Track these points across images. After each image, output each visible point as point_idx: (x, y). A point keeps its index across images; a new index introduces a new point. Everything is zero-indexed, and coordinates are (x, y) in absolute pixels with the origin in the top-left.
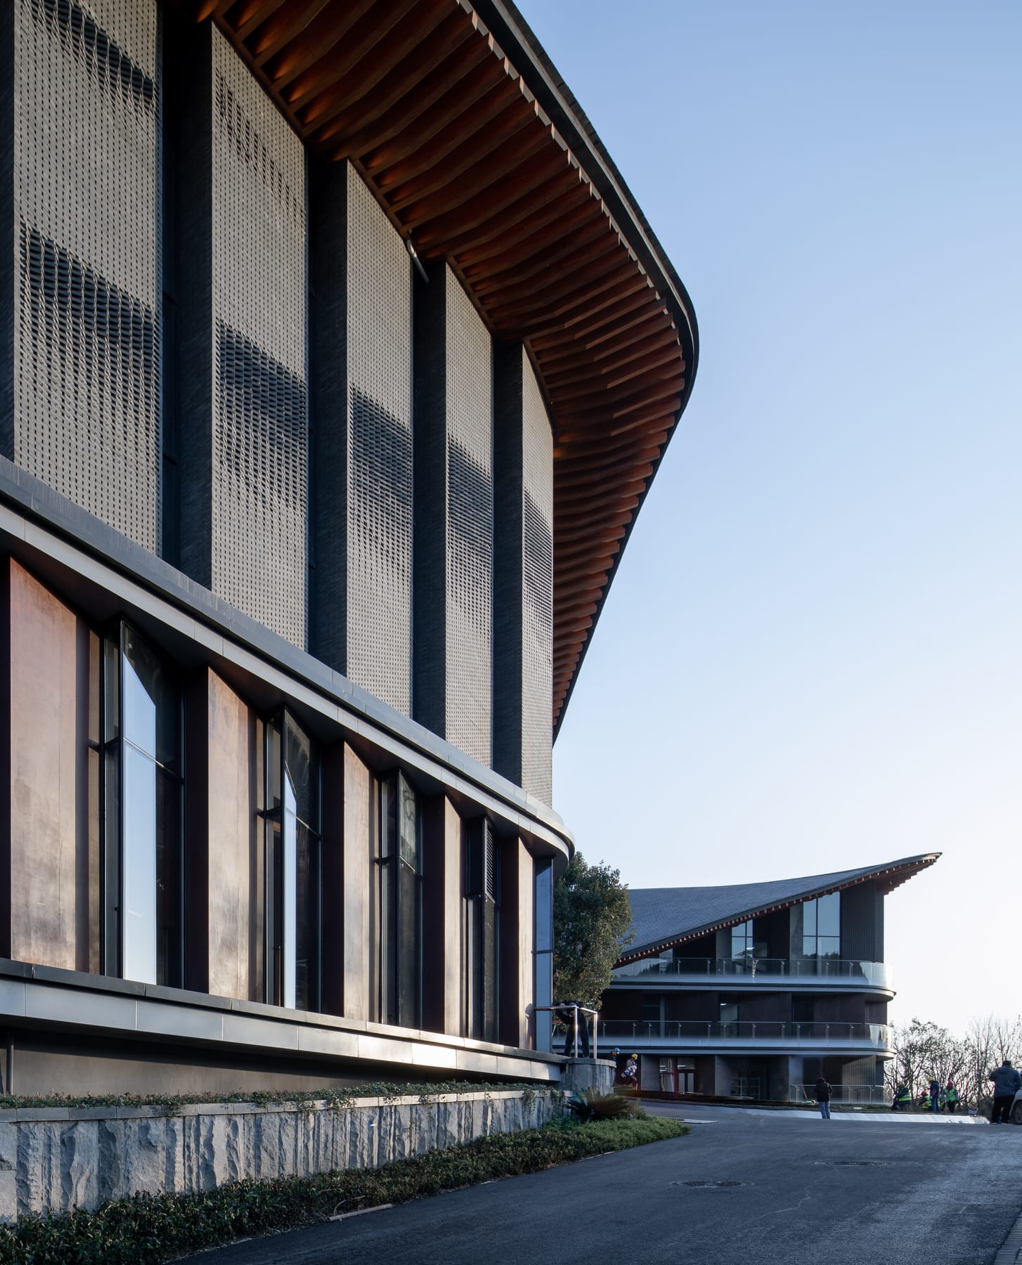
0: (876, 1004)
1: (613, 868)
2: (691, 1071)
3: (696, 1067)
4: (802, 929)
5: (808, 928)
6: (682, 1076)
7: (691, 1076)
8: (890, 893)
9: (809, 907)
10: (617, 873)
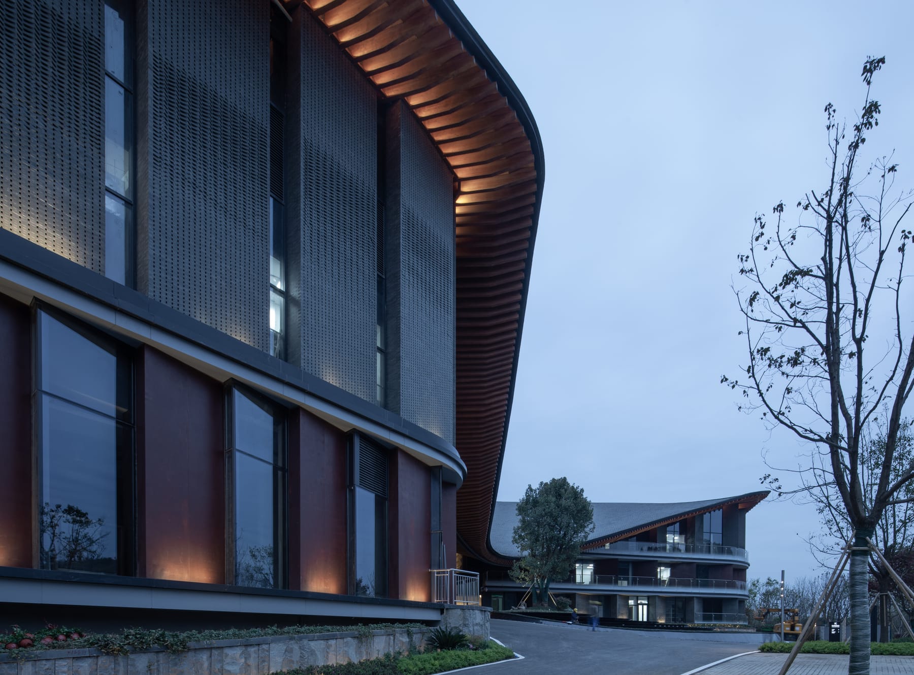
0: (740, 571)
1: (580, 488)
2: (645, 604)
3: (648, 602)
4: (703, 528)
5: (706, 528)
6: (640, 607)
7: (645, 607)
8: (750, 511)
9: (706, 517)
10: (582, 490)
